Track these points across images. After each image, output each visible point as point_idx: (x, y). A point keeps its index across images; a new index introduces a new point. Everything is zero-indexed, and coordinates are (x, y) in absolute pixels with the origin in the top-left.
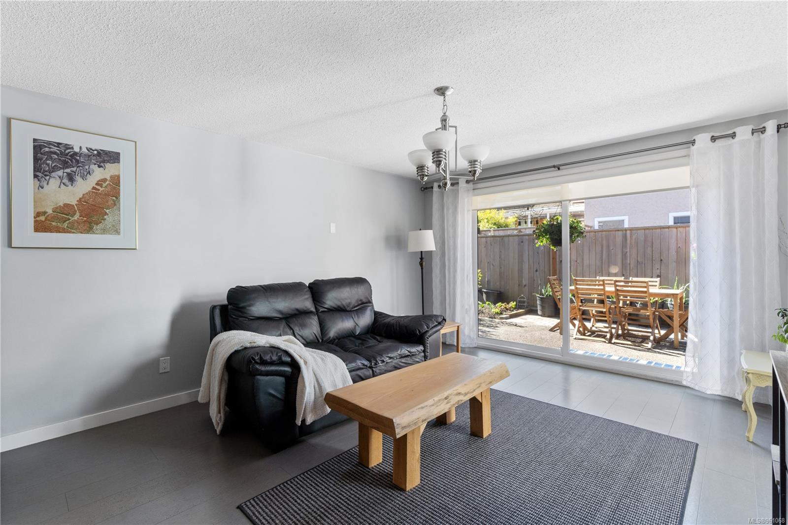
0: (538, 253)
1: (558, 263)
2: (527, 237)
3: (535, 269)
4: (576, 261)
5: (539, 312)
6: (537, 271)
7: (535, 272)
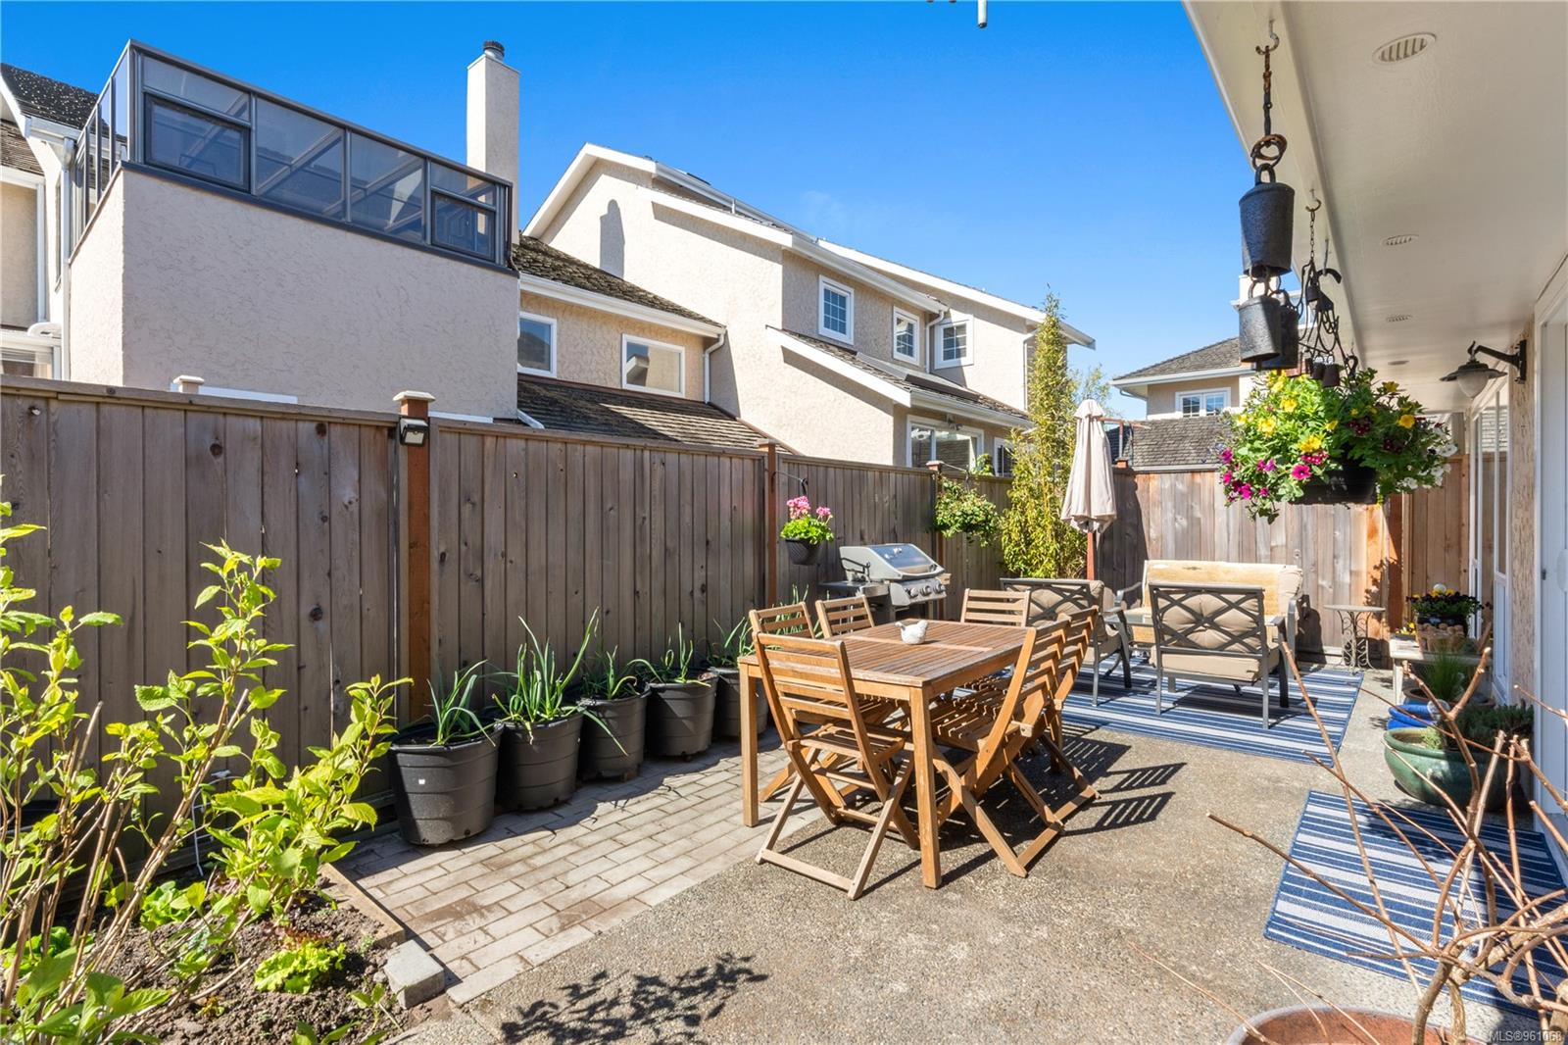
0: (324, 519)
1: (435, 565)
2: (254, 425)
3: (306, 609)
4: (504, 555)
5: (429, 832)
6: (316, 615)
7: (305, 622)
